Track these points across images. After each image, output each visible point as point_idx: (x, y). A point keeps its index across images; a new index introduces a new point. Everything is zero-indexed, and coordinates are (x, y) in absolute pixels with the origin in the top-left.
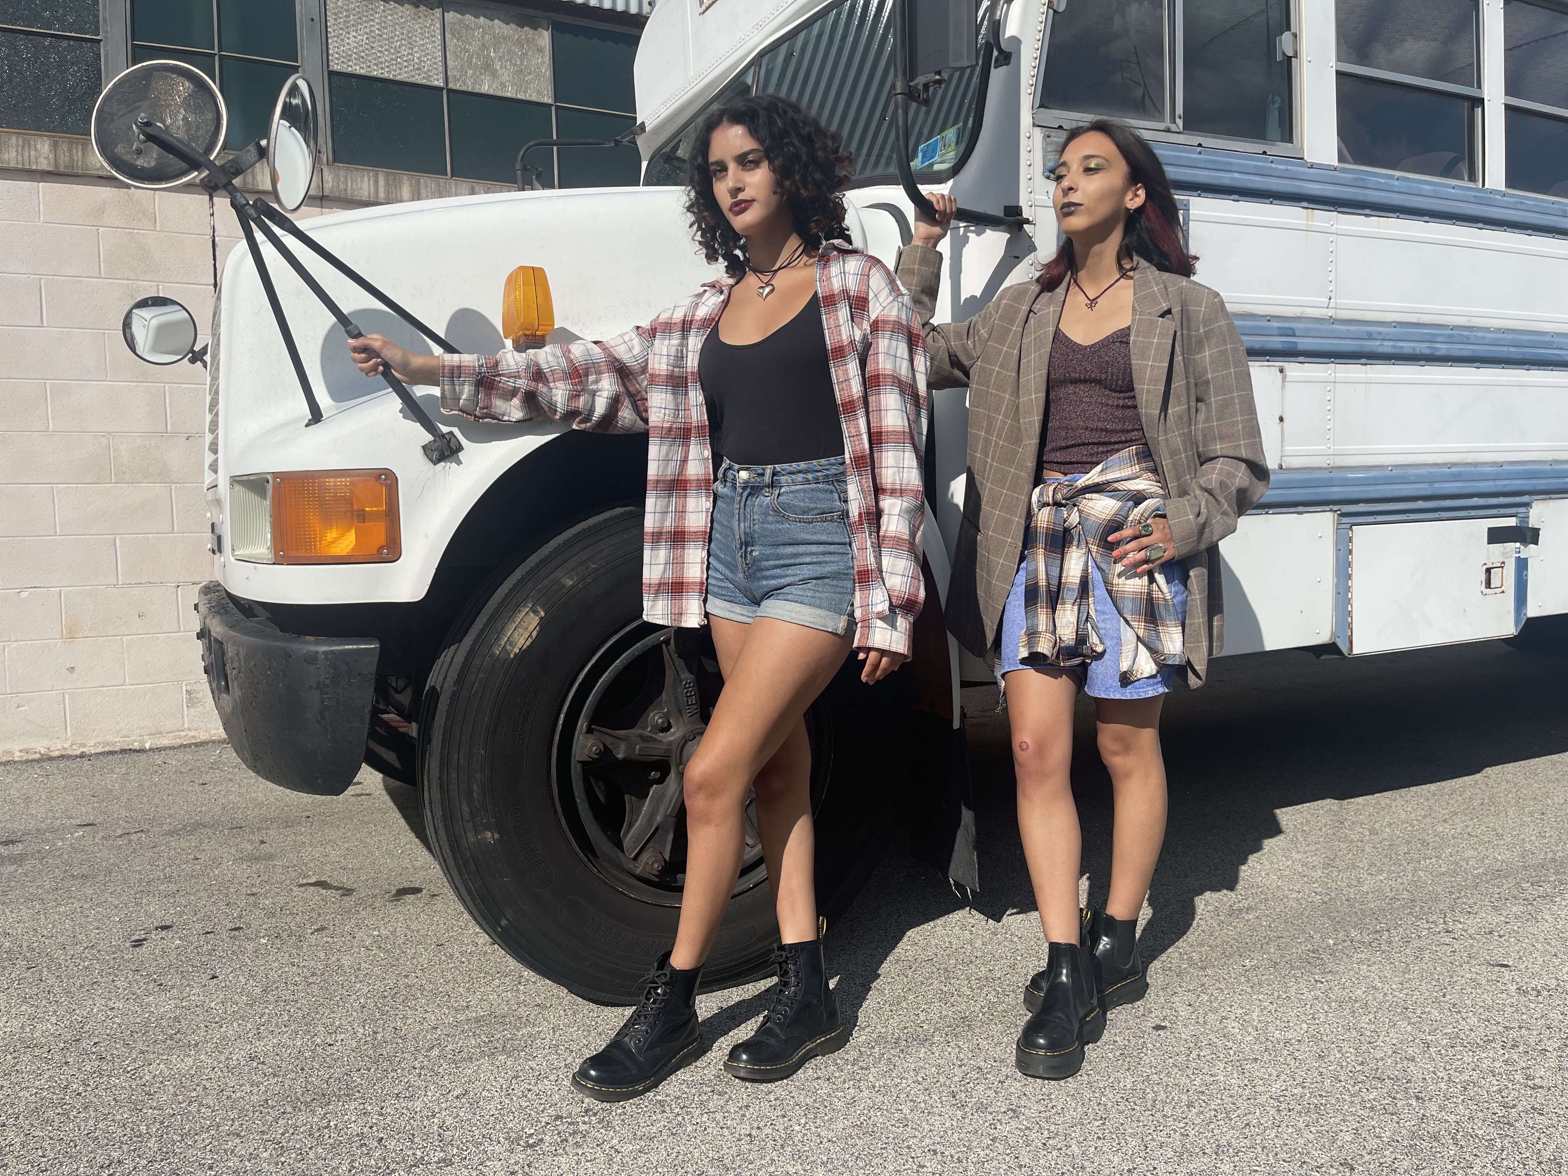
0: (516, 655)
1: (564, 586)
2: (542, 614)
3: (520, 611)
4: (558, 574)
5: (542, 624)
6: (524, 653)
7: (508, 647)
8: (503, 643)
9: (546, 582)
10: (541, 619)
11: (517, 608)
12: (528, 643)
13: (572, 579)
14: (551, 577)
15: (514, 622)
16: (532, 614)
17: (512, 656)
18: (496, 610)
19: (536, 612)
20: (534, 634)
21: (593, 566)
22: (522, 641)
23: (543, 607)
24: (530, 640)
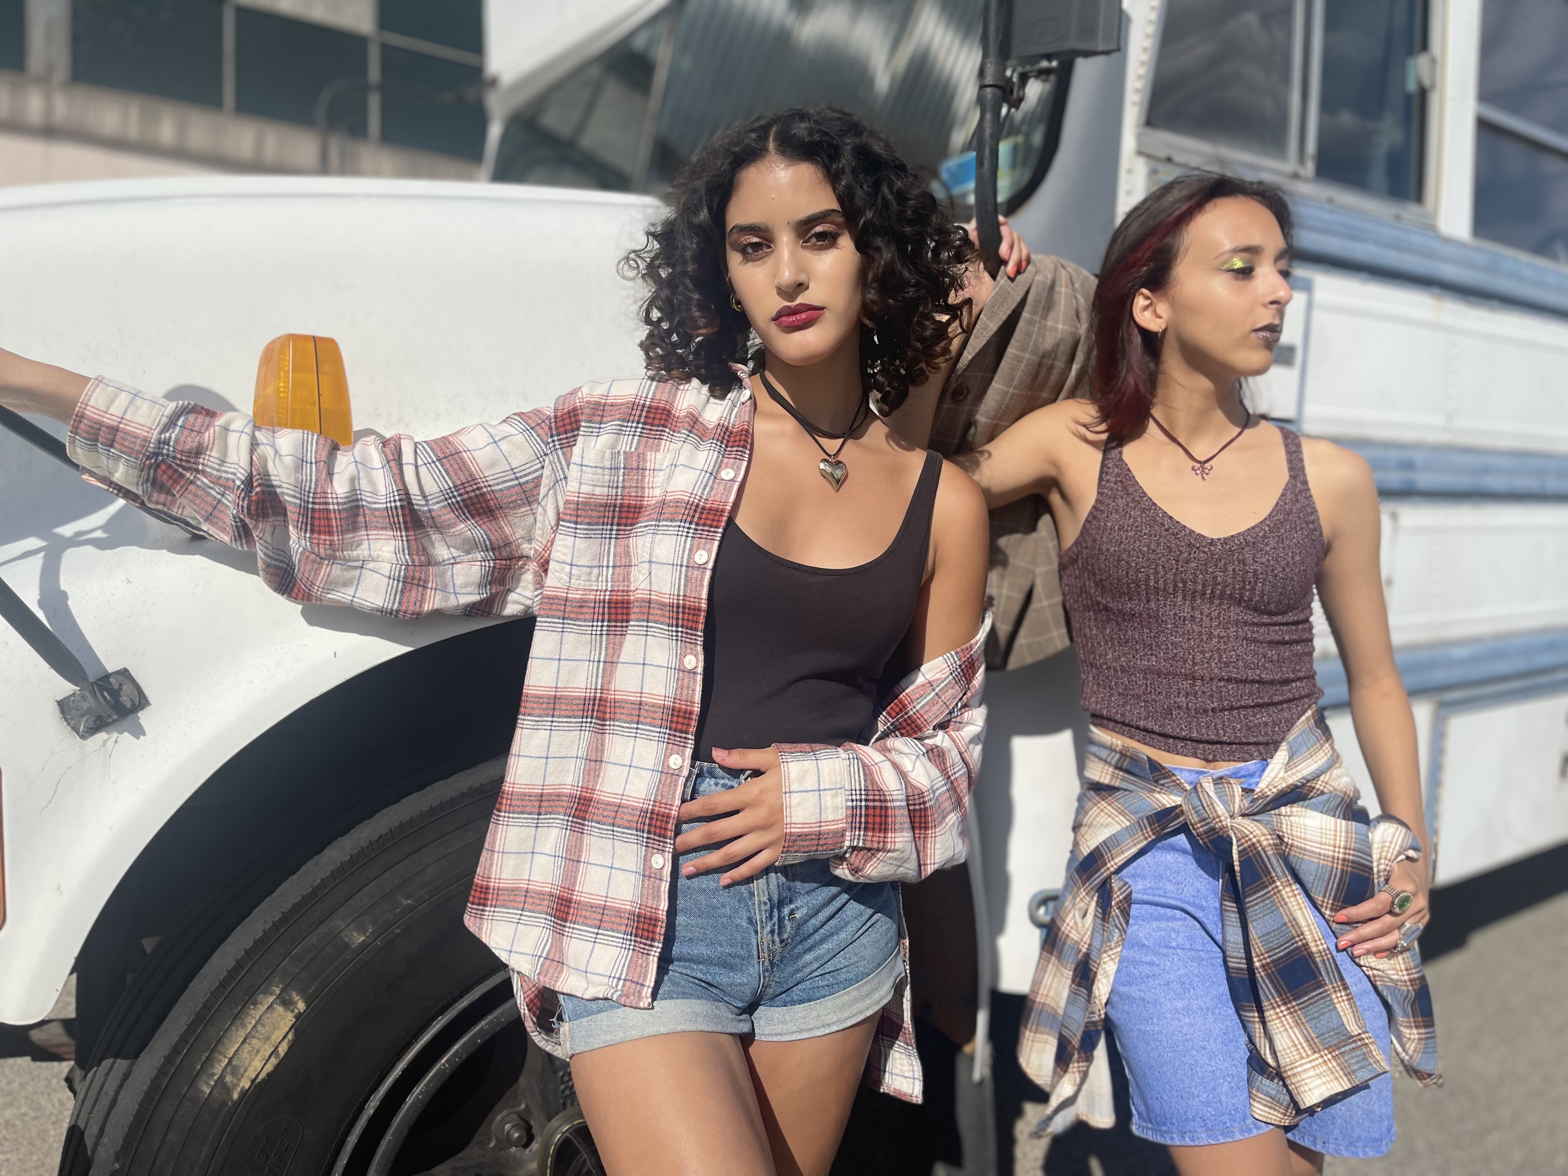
0: (244, 1093)
1: (346, 946)
2: (301, 1006)
3: (255, 1003)
4: (337, 923)
5: (300, 1028)
6: (260, 1088)
7: (228, 1079)
8: (218, 1069)
9: (313, 939)
10: (298, 1016)
11: (249, 998)
12: (269, 1067)
13: (362, 930)
14: (322, 930)
15: (243, 1025)
16: (280, 1009)
17: (235, 1096)
18: (207, 1006)
19: (287, 1003)
20: (283, 1049)
21: (405, 902)
22: (257, 1064)
23: (302, 992)
24: (274, 1061)
